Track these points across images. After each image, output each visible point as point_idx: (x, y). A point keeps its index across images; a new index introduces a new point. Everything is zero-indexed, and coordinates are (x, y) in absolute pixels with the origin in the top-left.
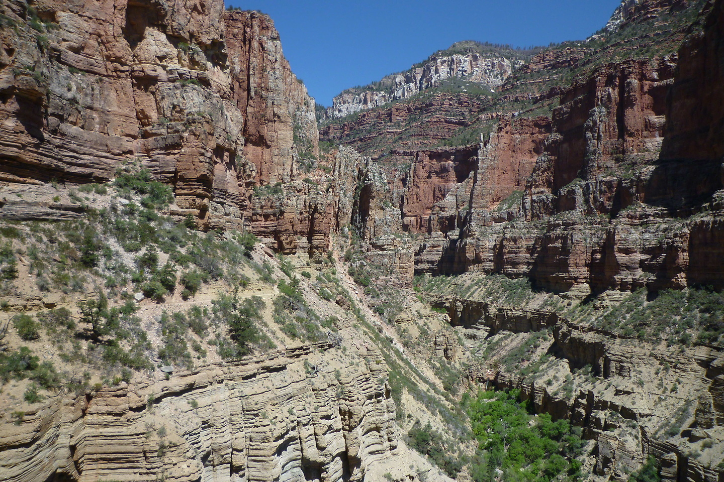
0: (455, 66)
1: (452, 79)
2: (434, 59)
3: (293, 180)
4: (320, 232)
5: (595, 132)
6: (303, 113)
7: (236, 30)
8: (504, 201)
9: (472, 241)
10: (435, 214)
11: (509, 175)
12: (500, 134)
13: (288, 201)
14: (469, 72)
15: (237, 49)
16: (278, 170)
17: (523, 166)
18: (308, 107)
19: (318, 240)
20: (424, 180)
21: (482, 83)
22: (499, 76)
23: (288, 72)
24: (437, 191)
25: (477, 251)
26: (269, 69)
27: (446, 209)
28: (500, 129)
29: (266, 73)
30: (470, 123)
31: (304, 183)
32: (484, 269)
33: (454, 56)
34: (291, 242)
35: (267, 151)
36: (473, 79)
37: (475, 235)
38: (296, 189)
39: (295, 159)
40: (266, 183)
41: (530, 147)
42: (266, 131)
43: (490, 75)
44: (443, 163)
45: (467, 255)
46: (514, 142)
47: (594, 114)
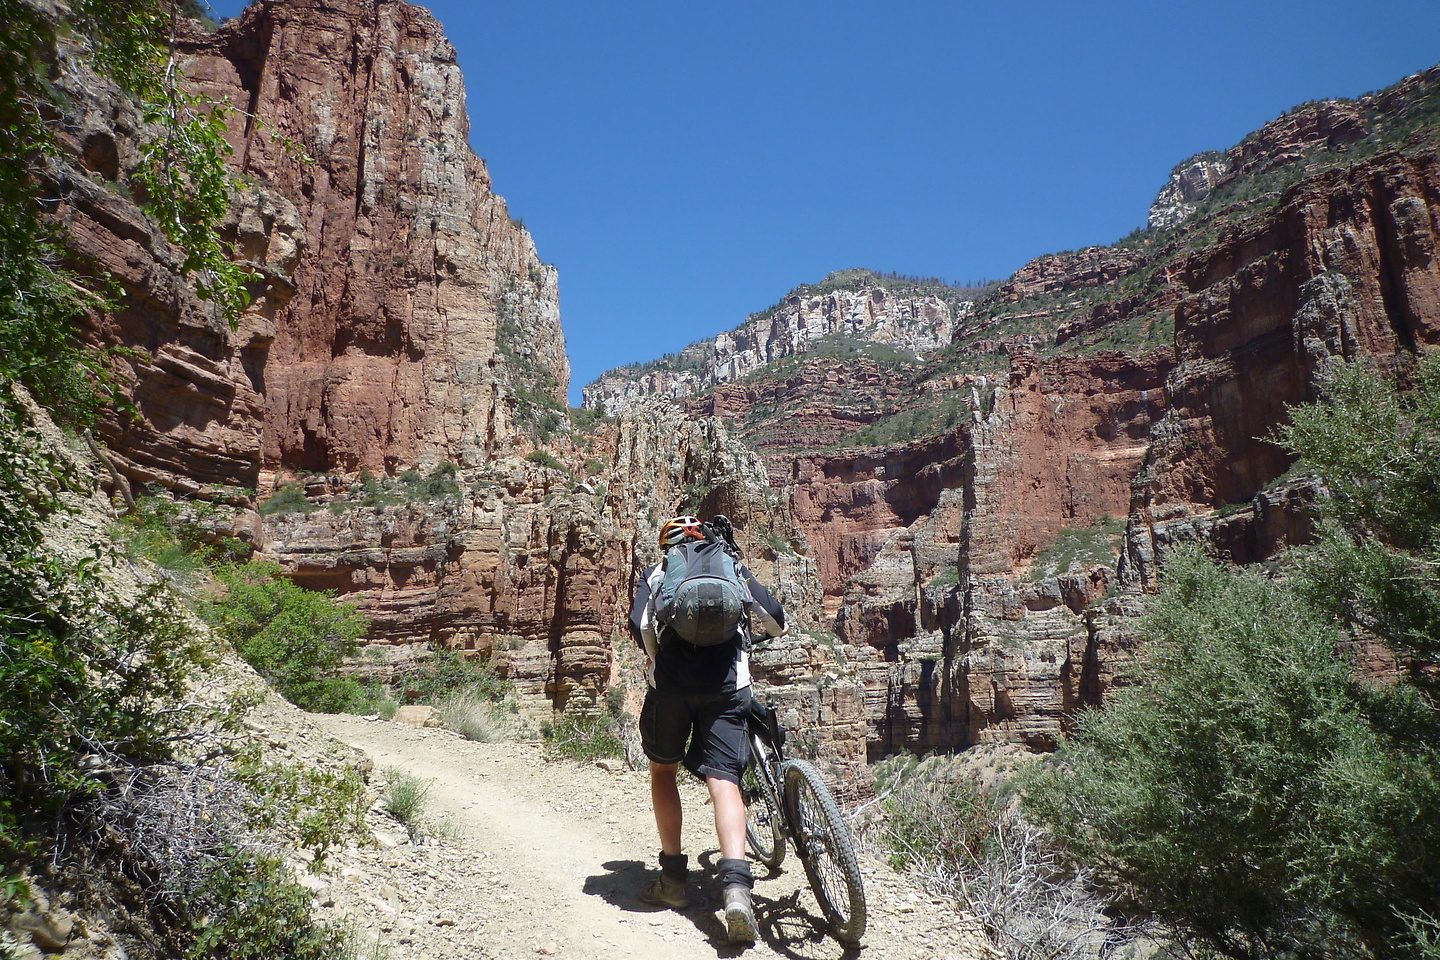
0: (837, 313)
1: (834, 338)
2: (795, 301)
3: (494, 458)
4: (589, 618)
5: (1334, 333)
6: (527, 299)
7: (327, 36)
8: (1044, 556)
9: (983, 660)
10: (852, 603)
11: (1047, 490)
12: (1016, 391)
13: (478, 510)
14: (867, 322)
15: (329, 84)
16: (445, 427)
17: (1078, 469)
18: (539, 286)
19: (579, 645)
20: (814, 525)
21: (894, 345)
22: (928, 332)
23: (484, 188)
24: (847, 551)
25: (1001, 687)
26: (423, 133)
27: (880, 590)
28: (1015, 380)
29: (413, 143)
30: (896, 408)
31: (531, 466)
32: (1024, 735)
33: (836, 294)
34: (486, 654)
35: (409, 369)
36: (876, 337)
37: (988, 642)
38: (507, 485)
39: (502, 393)
40: (404, 468)
41: (1088, 424)
42: (410, 309)
43: (909, 330)
44: (858, 484)
45: (973, 698)
46: (1050, 410)
47: (1321, 291)
